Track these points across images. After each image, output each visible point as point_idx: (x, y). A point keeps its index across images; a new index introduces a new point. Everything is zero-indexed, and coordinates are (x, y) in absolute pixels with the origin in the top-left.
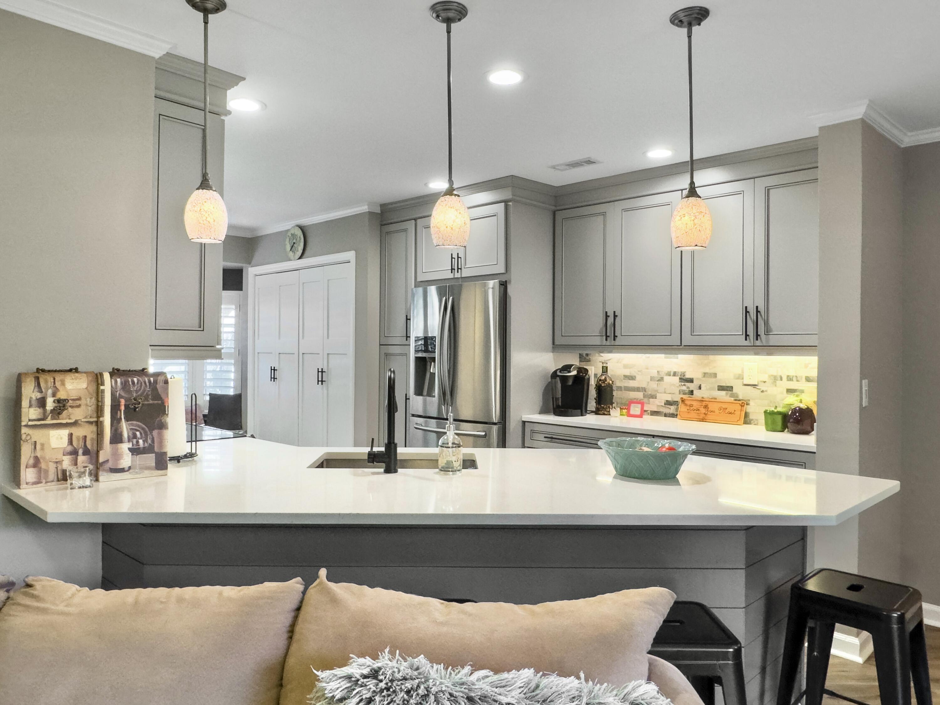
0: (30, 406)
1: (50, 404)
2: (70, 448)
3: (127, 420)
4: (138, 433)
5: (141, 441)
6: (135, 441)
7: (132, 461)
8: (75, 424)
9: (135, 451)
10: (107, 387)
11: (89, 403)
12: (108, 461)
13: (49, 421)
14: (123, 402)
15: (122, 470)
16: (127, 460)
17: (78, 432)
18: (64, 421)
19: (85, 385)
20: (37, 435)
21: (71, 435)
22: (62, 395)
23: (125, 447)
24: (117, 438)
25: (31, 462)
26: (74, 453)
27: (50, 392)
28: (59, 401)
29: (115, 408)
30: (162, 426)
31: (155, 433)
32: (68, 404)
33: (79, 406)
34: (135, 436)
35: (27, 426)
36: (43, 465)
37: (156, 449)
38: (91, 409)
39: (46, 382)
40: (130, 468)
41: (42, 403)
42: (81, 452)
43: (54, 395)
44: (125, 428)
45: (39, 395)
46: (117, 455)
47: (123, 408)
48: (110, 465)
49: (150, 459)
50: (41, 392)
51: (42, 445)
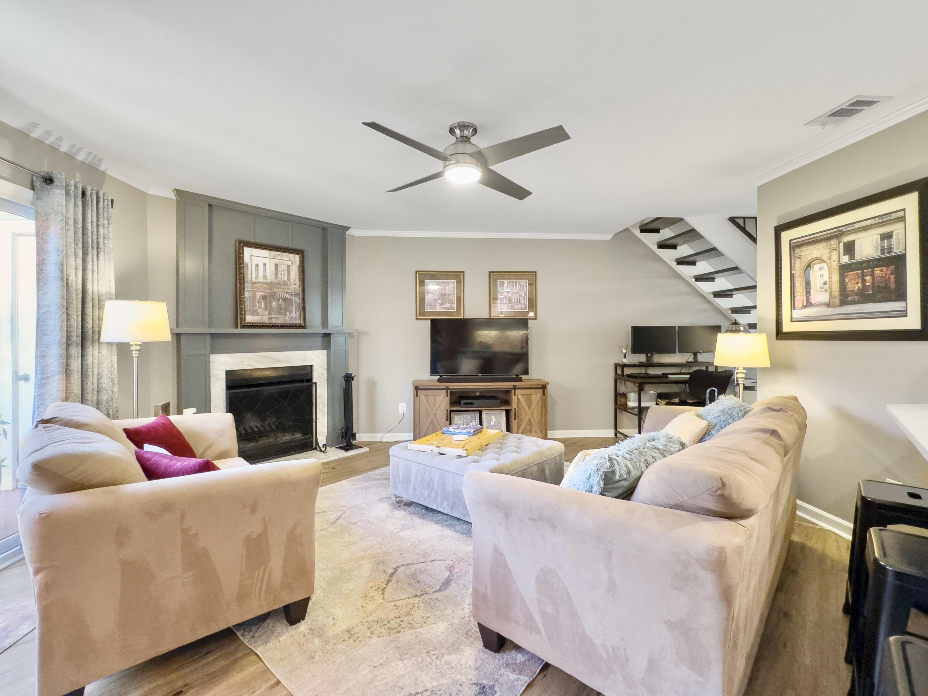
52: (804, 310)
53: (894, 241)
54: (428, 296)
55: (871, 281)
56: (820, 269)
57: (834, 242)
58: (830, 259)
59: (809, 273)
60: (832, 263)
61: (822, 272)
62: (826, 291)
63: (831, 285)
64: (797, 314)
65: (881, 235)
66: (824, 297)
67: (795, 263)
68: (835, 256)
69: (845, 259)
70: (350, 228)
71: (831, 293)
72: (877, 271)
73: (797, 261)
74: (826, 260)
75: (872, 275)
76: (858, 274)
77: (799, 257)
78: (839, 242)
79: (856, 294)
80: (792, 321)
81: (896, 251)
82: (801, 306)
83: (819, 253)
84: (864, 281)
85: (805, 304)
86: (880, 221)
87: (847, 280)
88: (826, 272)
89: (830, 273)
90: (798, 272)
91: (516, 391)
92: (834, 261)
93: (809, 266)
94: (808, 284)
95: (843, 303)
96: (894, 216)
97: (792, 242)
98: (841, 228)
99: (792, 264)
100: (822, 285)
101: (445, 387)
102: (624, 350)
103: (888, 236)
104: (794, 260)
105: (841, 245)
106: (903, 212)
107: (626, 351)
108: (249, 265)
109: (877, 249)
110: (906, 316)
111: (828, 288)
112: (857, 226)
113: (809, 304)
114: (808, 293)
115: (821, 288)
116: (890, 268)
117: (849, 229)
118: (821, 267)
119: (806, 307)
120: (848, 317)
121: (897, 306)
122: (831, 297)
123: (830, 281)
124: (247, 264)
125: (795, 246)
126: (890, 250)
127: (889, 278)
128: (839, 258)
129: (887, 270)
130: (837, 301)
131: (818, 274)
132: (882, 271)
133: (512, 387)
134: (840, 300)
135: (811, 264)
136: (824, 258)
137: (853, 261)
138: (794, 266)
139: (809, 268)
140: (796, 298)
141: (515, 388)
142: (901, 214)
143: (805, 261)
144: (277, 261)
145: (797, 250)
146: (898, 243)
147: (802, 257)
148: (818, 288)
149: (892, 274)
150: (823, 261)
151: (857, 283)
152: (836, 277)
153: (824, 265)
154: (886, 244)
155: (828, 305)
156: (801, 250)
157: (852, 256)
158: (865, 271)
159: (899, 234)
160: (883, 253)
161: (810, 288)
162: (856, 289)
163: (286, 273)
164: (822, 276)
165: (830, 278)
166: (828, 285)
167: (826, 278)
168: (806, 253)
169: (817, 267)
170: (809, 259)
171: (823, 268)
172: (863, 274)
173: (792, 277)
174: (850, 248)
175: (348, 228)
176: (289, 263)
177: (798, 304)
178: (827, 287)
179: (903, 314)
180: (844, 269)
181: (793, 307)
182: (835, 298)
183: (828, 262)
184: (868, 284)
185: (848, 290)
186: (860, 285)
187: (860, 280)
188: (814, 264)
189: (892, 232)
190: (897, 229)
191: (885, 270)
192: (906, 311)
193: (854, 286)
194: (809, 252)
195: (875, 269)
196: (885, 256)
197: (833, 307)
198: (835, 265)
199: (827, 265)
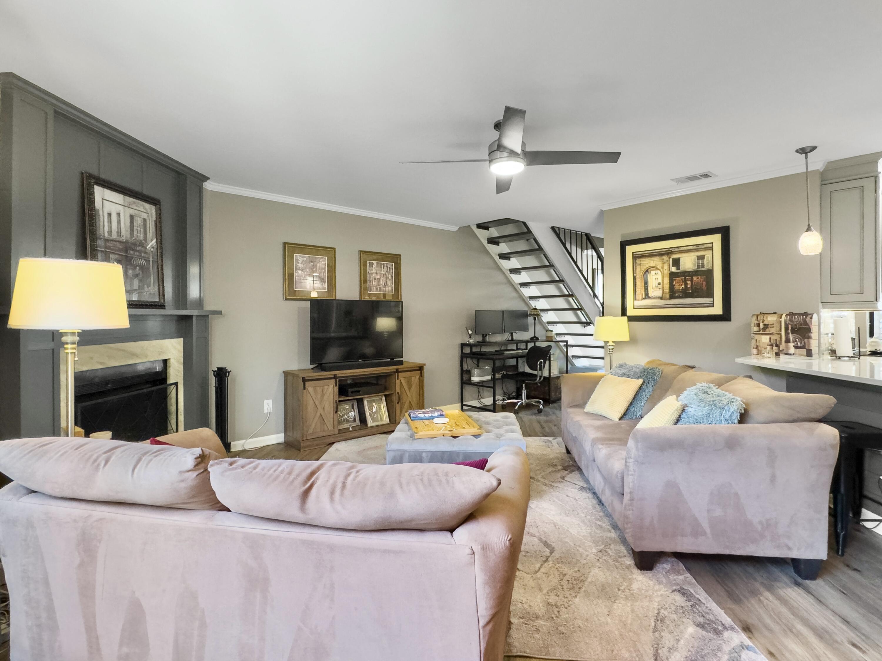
0: (754, 326)
1: (762, 326)
2: (770, 343)
3: (792, 333)
4: (797, 340)
5: (799, 343)
6: (796, 343)
7: (795, 351)
8: (772, 334)
9: (796, 347)
10: (783, 320)
11: (777, 325)
12: (783, 350)
13: (761, 332)
14: (790, 326)
15: (790, 354)
16: (792, 350)
17: (774, 337)
18: (767, 333)
19: (775, 319)
20: (757, 337)
21: (770, 338)
22: (766, 322)
23: (791, 345)
24: (788, 341)
25: (755, 347)
26: (772, 345)
27: (761, 321)
28: (765, 325)
29: (786, 329)
30: (809, 338)
31: (806, 340)
32: (769, 326)
33: (773, 327)
34: (796, 341)
35: (753, 333)
36: (759, 348)
37: (806, 347)
38: (778, 329)
39: (760, 317)
40: (794, 354)
41: (758, 325)
42: (774, 345)
43: (763, 322)
44: (791, 337)
45: (757, 322)
46: (788, 348)
47: (790, 328)
48: (785, 352)
49: (804, 352)
50: (758, 321)
51: (759, 341)
52: (643, 301)
53: (705, 261)
54: (298, 272)
55: (691, 284)
56: (656, 274)
57: (665, 257)
58: (663, 268)
59: (647, 276)
60: (664, 271)
61: (657, 276)
62: (660, 289)
63: (663, 285)
64: (638, 303)
65: (697, 256)
66: (659, 293)
67: (636, 269)
68: (666, 266)
69: (674, 269)
70: (208, 178)
71: (663, 290)
72: (695, 278)
73: (638, 267)
74: (660, 268)
75: (692, 281)
76: (682, 279)
77: (640, 265)
78: (669, 258)
79: (681, 292)
80: (634, 308)
81: (706, 267)
82: (641, 298)
83: (655, 263)
84: (686, 284)
85: (644, 297)
86: (696, 248)
87: (674, 283)
88: (660, 277)
89: (663, 277)
90: (639, 275)
91: (399, 374)
92: (665, 270)
93: (647, 271)
94: (646, 283)
95: (672, 297)
96: (706, 246)
97: (634, 254)
98: (671, 249)
99: (634, 269)
100: (657, 285)
101: (333, 376)
102: (469, 331)
103: (702, 258)
104: (636, 267)
105: (671, 260)
106: (711, 244)
107: (471, 332)
108: (101, 213)
109: (694, 265)
110: (713, 307)
111: (661, 288)
112: (682, 249)
113: (647, 296)
114: (646, 289)
115: (656, 287)
116: (703, 277)
117: (676, 250)
118: (656, 273)
119: (644, 299)
120: (675, 306)
121: (708, 300)
122: (663, 293)
123: (663, 283)
124: (98, 211)
125: (636, 257)
126: (703, 266)
127: (702, 284)
128: (669, 268)
129: (701, 278)
130: (668, 296)
131: (654, 277)
132: (698, 278)
133: (395, 370)
134: (670, 295)
135: (649, 270)
136: (658, 267)
137: (679, 271)
138: (636, 271)
139: (647, 273)
140: (637, 292)
141: (397, 371)
142: (710, 245)
143: (644, 268)
144: (132, 212)
145: (638, 260)
146: (708, 263)
147: (641, 265)
148: (654, 286)
149: (704, 281)
150: (658, 269)
151: (682, 285)
152: (667, 281)
153: (659, 271)
154: (700, 263)
155: (661, 298)
156: (641, 260)
157: (678, 268)
158: (687, 278)
159: (708, 257)
160: (698, 268)
161: (648, 287)
162: (681, 289)
163: (142, 230)
164: (657, 279)
165: (663, 280)
166: (661, 285)
167: (660, 280)
168: (644, 262)
169: (653, 272)
170: (647, 267)
171: (657, 273)
172: (685, 279)
173: (634, 278)
174: (677, 263)
175: (206, 178)
176: (145, 216)
177: (639, 297)
178: (660, 286)
179: (712, 305)
180: (672, 276)
181: (635, 299)
182: (666, 293)
183: (661, 270)
184: (689, 286)
185: (676, 289)
186: (683, 286)
187: (683, 283)
188: (651, 270)
189: (704, 256)
190: (708, 254)
191: (699, 278)
192: (713, 303)
193: (679, 286)
194: (647, 262)
195: (694, 277)
196: (699, 269)
197: (664, 300)
198: (666, 272)
199: (661, 272)
